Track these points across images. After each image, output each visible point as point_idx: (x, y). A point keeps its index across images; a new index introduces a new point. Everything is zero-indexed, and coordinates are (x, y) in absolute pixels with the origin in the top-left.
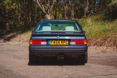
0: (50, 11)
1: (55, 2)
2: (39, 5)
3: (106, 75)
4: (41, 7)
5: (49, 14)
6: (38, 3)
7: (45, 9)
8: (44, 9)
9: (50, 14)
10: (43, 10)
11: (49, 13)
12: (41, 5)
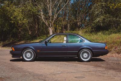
0: (51, 25)
1: (55, 18)
2: (44, 20)
4: (45, 22)
6: (43, 19)
7: (48, 23)
9: (51, 27)
10: (46, 24)
12: (45, 20)
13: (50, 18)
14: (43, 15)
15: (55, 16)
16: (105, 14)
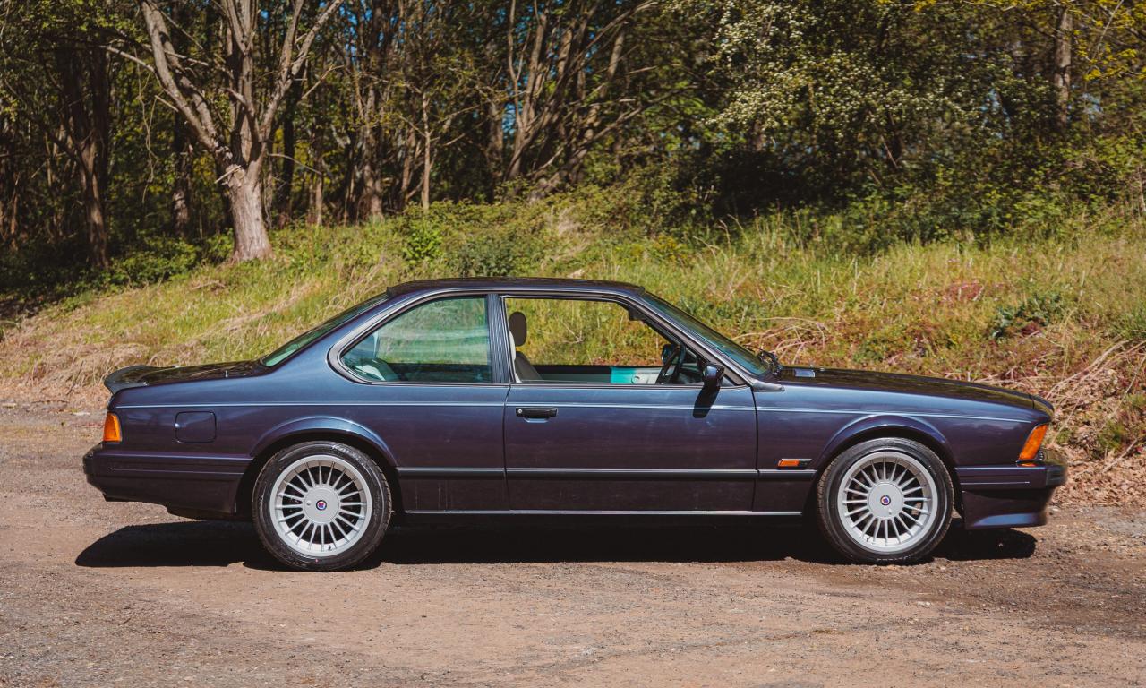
0: (254, 138)
1: (295, 71)
2: (175, 93)
3: (795, 636)
4: (188, 111)
5: (245, 166)
6: (167, 77)
7: (220, 124)
8: (206, 126)
9: (255, 166)
10: (201, 129)
11: (245, 155)
12: (186, 92)
13: (238, 70)
14: (164, 39)
15: (296, 48)
16: (814, 52)
